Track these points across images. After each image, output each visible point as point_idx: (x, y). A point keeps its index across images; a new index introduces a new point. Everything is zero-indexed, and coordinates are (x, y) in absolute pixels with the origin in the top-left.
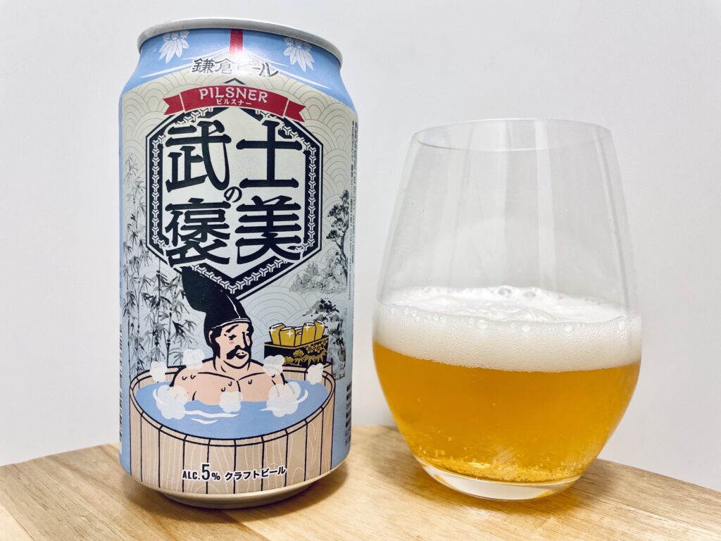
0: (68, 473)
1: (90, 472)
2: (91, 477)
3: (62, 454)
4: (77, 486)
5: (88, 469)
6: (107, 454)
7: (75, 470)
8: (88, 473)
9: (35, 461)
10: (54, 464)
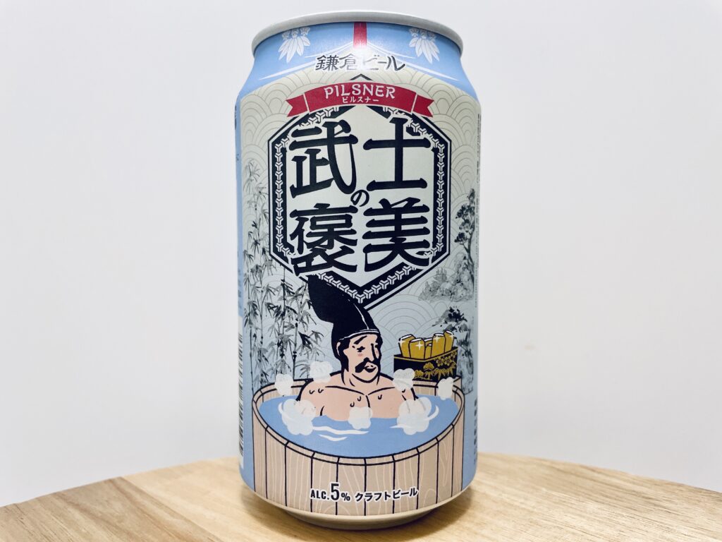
0: (77, 515)
1: (101, 512)
2: (103, 520)
3: (68, 491)
4: (88, 532)
5: (98, 509)
6: (118, 488)
7: (84, 510)
8: (100, 515)
9: (39, 500)
10: (60, 503)
